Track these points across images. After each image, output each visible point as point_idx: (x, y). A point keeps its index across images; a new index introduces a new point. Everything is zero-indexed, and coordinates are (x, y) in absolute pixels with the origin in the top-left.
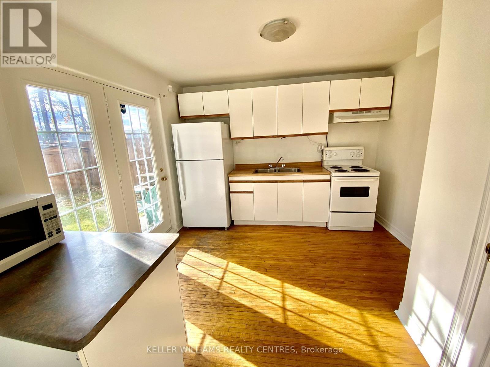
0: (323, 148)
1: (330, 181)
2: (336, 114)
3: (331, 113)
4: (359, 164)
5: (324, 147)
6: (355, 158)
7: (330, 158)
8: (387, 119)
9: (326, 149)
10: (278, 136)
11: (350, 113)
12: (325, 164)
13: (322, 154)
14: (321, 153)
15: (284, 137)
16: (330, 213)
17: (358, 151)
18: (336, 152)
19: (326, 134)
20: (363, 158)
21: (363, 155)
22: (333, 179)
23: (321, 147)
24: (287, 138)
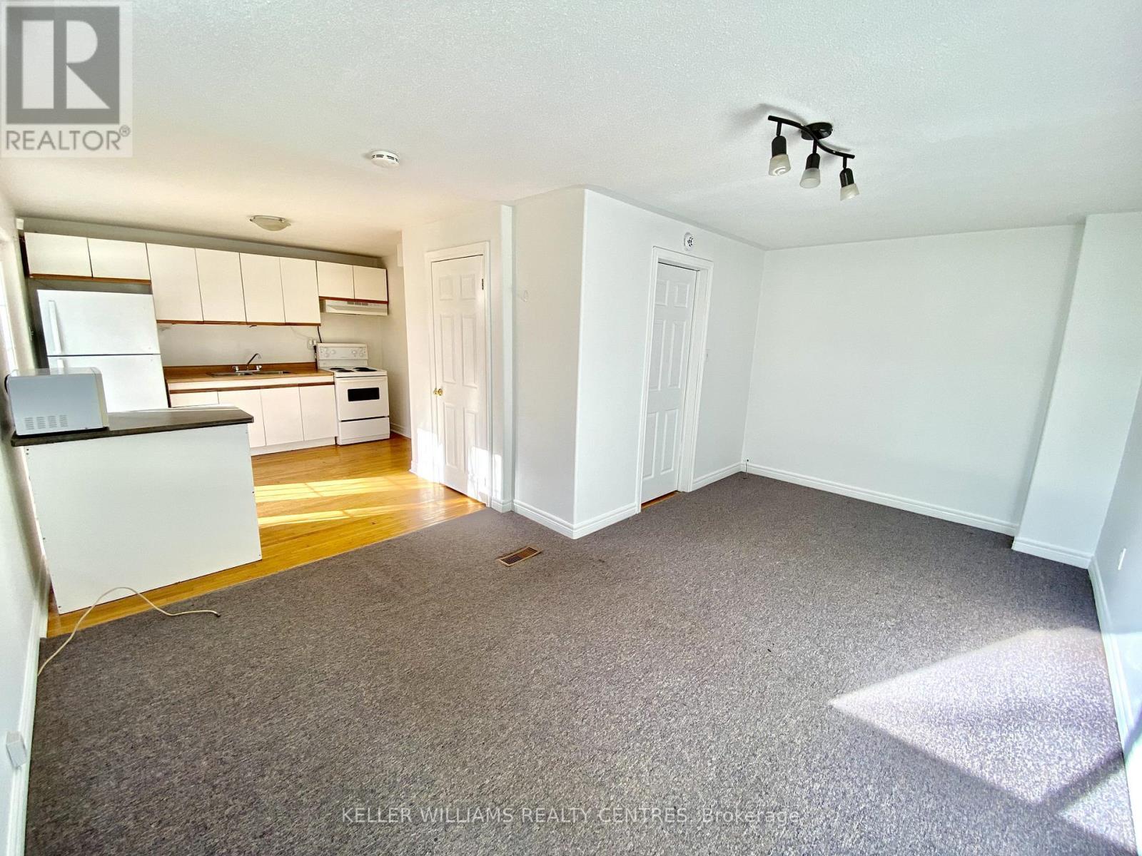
0: (315, 344)
1: (333, 383)
2: (328, 302)
3: (322, 300)
4: (365, 365)
5: (317, 342)
6: (358, 357)
7: (327, 357)
8: (386, 314)
9: (320, 345)
10: (247, 323)
11: (345, 303)
12: (321, 365)
13: (316, 352)
14: (313, 351)
15: (254, 324)
16: (340, 424)
17: (360, 349)
18: (335, 349)
19: (318, 325)
20: (367, 358)
21: (366, 353)
22: (337, 381)
23: (313, 342)
24: (258, 326)
